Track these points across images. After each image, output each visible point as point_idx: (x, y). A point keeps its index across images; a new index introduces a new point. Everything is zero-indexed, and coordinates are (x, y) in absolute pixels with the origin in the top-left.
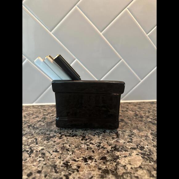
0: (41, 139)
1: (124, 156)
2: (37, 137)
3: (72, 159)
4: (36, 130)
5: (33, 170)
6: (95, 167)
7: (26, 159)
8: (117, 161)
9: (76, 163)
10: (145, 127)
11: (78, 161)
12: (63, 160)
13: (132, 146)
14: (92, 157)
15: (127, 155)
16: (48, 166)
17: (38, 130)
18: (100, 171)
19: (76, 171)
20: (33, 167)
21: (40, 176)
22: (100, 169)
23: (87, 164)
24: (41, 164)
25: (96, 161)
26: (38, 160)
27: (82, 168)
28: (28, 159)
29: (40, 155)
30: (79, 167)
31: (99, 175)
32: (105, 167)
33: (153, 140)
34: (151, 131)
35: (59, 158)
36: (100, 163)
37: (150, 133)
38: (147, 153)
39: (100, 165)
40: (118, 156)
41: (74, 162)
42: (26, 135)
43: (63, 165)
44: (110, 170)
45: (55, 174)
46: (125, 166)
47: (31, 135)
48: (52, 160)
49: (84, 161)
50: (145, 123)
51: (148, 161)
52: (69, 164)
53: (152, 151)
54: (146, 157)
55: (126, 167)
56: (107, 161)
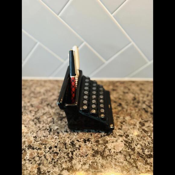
0: (57, 119)
1: (112, 141)
2: (54, 117)
3: (77, 139)
4: (53, 109)
5: (52, 145)
6: (90, 148)
7: (48, 136)
8: (106, 145)
9: (79, 143)
10: (137, 115)
11: (80, 141)
12: (71, 140)
13: (120, 133)
14: (90, 139)
15: (114, 141)
16: (61, 143)
18: (93, 151)
19: (78, 149)
20: (52, 142)
21: (57, 150)
22: (93, 150)
23: (86, 145)
24: (57, 141)
25: (92, 143)
26: (55, 138)
27: (82, 147)
28: (49, 136)
29: (56, 134)
30: (80, 146)
31: (92, 154)
32: (97, 148)
33: (138, 129)
34: (140, 120)
35: (68, 137)
36: (94, 145)
37: (139, 122)
38: (129, 141)
39: (94, 147)
40: (108, 141)
41: (77, 142)
43: (70, 143)
44: (100, 151)
45: (65, 150)
46: (111, 149)
48: (63, 138)
49: (84, 142)
50: (139, 110)
51: (128, 148)
52: (74, 143)
53: (133, 140)
54: (127, 144)
55: (111, 151)
56: (99, 144)
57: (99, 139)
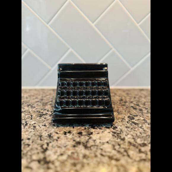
0: (35, 116)
1: (97, 133)
2: (32, 114)
3: (55, 132)
4: (33, 108)
6: (71, 139)
8: (90, 136)
10: (125, 111)
11: (59, 134)
12: (48, 132)
14: (71, 132)
15: (100, 132)
17: (35, 109)
19: (56, 140)
21: (29, 142)
22: (74, 141)
23: (66, 136)
24: (31, 134)
25: (73, 135)
26: (30, 131)
27: (60, 139)
30: (58, 138)
31: (73, 145)
32: (79, 139)
33: (128, 122)
34: (129, 114)
35: (45, 130)
36: (76, 136)
37: (127, 116)
38: (117, 132)
39: (76, 138)
40: (93, 132)
41: (56, 134)
42: (25, 112)
43: (48, 136)
44: (82, 142)
45: (40, 141)
46: (95, 140)
47: (28, 112)
49: (64, 134)
50: (127, 108)
51: (116, 138)
52: (52, 135)
53: (122, 131)
54: (116, 135)
55: (95, 142)
56: (82, 135)
57: (82, 131)
